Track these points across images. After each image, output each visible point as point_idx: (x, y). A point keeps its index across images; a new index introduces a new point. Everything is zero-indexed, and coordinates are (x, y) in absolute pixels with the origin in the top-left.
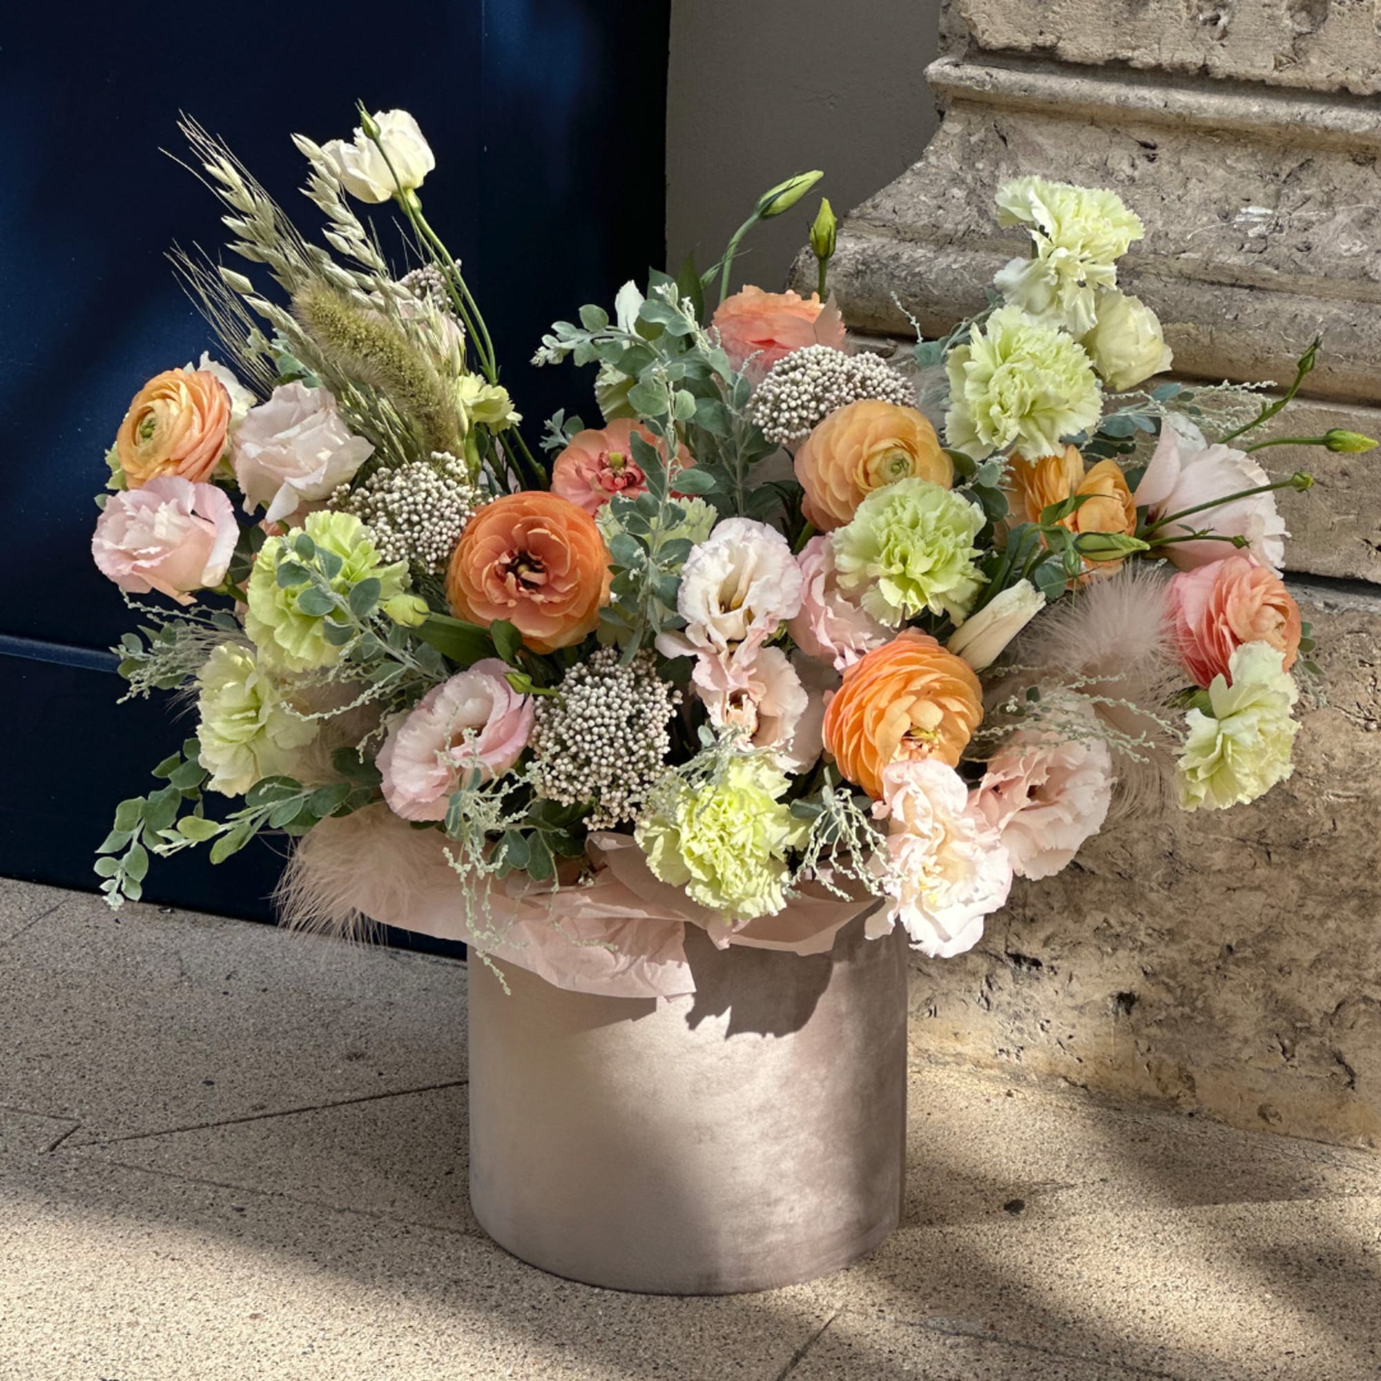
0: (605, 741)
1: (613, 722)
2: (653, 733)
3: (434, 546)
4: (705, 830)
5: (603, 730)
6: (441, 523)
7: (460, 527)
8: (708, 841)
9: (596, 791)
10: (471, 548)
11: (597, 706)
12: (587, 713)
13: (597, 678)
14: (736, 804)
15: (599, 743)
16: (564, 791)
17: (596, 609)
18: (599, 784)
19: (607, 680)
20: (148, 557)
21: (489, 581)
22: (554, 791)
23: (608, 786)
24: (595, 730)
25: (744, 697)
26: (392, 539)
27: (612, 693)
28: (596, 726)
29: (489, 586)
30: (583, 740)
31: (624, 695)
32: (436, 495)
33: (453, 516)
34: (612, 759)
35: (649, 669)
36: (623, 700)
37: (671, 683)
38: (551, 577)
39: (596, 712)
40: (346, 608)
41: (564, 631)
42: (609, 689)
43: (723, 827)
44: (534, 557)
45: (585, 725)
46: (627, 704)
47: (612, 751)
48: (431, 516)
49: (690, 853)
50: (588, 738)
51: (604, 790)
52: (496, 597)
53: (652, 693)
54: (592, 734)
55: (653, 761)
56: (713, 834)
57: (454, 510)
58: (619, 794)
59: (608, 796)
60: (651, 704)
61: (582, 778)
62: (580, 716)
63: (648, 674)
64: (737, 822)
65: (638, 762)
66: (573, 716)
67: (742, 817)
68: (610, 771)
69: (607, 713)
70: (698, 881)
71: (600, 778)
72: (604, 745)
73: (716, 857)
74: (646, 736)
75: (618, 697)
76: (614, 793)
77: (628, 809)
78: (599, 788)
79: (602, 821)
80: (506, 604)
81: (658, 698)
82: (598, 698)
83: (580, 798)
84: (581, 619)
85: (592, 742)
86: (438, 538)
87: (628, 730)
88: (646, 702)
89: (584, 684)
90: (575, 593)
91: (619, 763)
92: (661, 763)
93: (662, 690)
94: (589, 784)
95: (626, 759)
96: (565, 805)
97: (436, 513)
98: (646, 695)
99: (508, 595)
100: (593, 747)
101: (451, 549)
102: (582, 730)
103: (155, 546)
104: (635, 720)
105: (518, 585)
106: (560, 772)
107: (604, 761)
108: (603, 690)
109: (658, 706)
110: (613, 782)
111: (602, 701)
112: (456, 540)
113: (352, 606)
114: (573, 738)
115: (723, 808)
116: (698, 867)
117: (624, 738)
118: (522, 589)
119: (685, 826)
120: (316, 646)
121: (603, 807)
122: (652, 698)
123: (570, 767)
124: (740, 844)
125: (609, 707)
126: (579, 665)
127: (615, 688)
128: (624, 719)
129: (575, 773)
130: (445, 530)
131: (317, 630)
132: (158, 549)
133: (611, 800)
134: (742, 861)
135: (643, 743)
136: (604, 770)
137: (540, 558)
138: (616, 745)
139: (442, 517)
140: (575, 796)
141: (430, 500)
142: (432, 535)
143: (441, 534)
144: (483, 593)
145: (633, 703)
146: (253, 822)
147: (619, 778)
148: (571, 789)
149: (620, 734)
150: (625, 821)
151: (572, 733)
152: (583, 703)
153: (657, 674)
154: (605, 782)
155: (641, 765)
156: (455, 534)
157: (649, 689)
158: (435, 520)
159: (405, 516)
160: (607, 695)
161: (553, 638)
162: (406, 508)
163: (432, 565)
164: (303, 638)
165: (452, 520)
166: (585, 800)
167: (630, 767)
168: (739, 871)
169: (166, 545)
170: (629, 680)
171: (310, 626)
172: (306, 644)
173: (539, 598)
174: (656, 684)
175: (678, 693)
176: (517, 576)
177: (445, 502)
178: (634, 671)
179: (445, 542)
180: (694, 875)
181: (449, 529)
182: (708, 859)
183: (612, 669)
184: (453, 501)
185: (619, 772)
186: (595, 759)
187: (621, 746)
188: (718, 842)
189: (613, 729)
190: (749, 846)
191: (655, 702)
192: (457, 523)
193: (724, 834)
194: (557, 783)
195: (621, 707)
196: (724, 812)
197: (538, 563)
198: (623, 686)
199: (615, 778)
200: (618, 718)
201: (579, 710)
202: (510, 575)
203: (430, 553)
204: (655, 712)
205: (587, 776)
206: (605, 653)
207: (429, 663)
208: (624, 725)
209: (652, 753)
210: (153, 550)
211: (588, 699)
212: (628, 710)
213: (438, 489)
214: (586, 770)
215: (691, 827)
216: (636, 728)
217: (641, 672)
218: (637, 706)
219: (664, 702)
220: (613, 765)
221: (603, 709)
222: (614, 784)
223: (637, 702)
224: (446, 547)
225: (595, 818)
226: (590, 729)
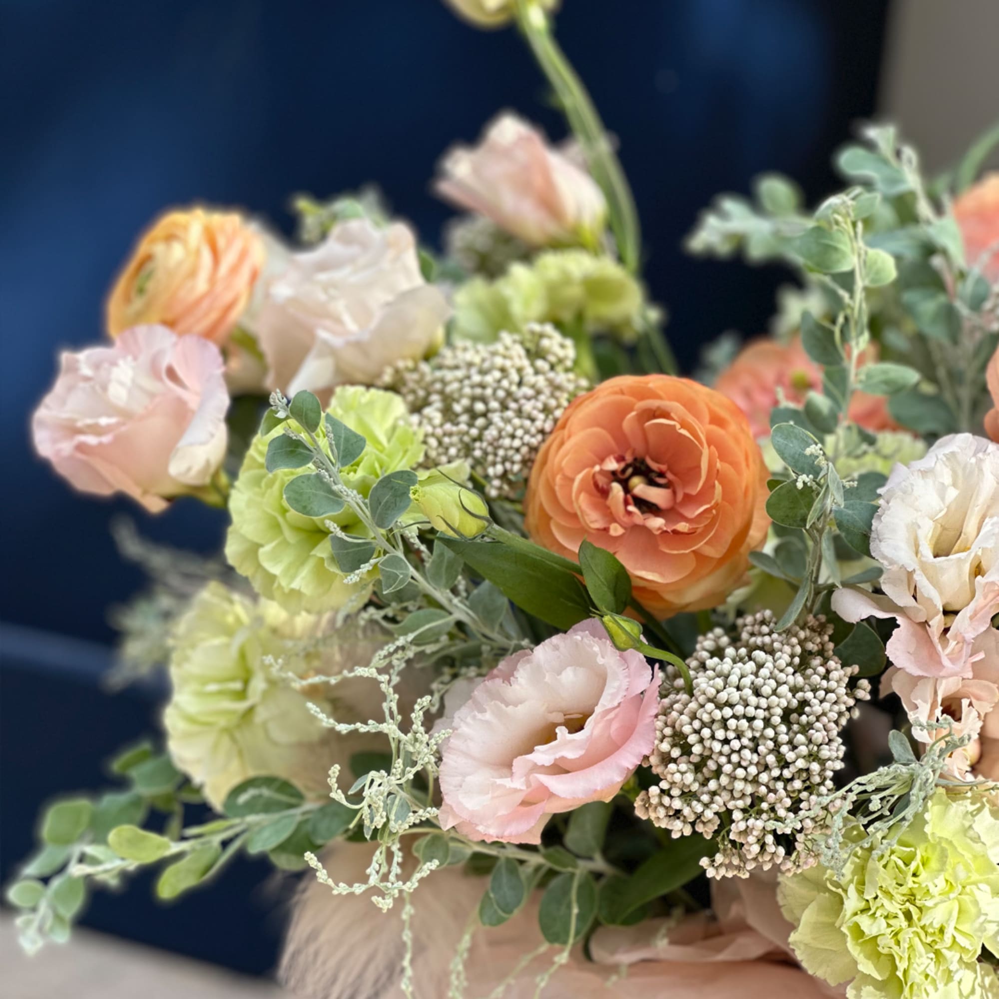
0: (745, 741)
1: (761, 713)
2: (818, 736)
3: (501, 452)
4: (883, 900)
5: (744, 723)
6: (517, 421)
7: (542, 432)
8: (886, 917)
9: (726, 818)
10: (562, 444)
11: (738, 688)
12: (723, 697)
13: (743, 651)
14: (934, 864)
15: (736, 744)
16: (678, 814)
17: (743, 549)
18: (731, 805)
19: (759, 655)
20: (96, 430)
21: (583, 496)
22: (662, 812)
23: (744, 811)
24: (732, 723)
25: (965, 702)
26: (439, 431)
27: (764, 672)
28: (734, 716)
29: (583, 504)
30: (713, 737)
31: (782, 676)
32: (515, 377)
33: (535, 413)
34: (753, 770)
35: (823, 644)
36: (779, 684)
37: (856, 669)
38: (680, 496)
39: (735, 696)
40: (365, 515)
41: (694, 577)
42: (760, 666)
43: (911, 897)
44: (654, 466)
45: (718, 715)
46: (784, 689)
47: (755, 758)
48: (504, 407)
49: (858, 932)
50: (720, 734)
51: (737, 815)
52: (594, 520)
53: (826, 677)
54: (726, 728)
55: (817, 779)
56: (893, 907)
57: (540, 405)
58: (759, 824)
59: (742, 826)
60: (821, 694)
61: (705, 798)
62: (710, 700)
63: (821, 653)
64: (932, 889)
65: (792, 779)
66: (702, 699)
67: (940, 881)
68: (749, 789)
69: (753, 700)
70: (867, 979)
71: (733, 798)
72: (743, 747)
73: (898, 943)
74: (810, 741)
75: (772, 676)
76: (751, 821)
77: (771, 848)
78: (729, 812)
79: (729, 866)
80: (606, 530)
81: (833, 684)
82: (742, 677)
83: (700, 828)
84: (721, 561)
85: (726, 741)
86: (507, 442)
87: (783, 728)
88: (814, 690)
89: (722, 657)
90: (712, 519)
91: (764, 777)
92: (829, 784)
93: (840, 674)
94: (715, 807)
95: (776, 773)
96: (675, 836)
97: (513, 405)
98: (816, 679)
99: (611, 518)
100: (726, 749)
101: (525, 462)
102: (713, 721)
103: (109, 415)
104: (794, 716)
105: (626, 503)
106: (673, 783)
107: (740, 772)
108: (751, 666)
109: (832, 697)
110: (752, 805)
111: (747, 681)
112: (534, 449)
113: (373, 512)
114: (697, 732)
115: (913, 866)
116: (868, 957)
117: (775, 740)
118: (631, 508)
119: (852, 889)
120: (321, 576)
121: (733, 843)
122: (824, 683)
123: (689, 777)
124: (937, 926)
125: (757, 693)
126: (718, 631)
127: (769, 665)
128: (779, 711)
129: (695, 787)
130: (519, 433)
131: (323, 550)
132: (113, 420)
133: (746, 832)
134: (937, 953)
135: (803, 750)
136: (739, 785)
137: (663, 467)
138: (761, 749)
139: (519, 413)
140: (693, 824)
141: (505, 383)
142: (500, 437)
143: (513, 437)
144: (574, 516)
145: (794, 690)
146: (225, 844)
147: (762, 799)
148: (686, 811)
149: (770, 732)
150: (767, 867)
151: (697, 724)
152: (719, 682)
153: (836, 652)
154: (740, 804)
155: (798, 784)
156: (534, 441)
157: (822, 670)
158: (509, 414)
159: (465, 402)
160: (756, 674)
161: (677, 587)
162: (467, 391)
163: (496, 483)
164: (303, 563)
165: (533, 420)
166: (707, 832)
167: (780, 785)
168: (931, 970)
169: (126, 415)
170: (792, 656)
171: (314, 545)
172: (305, 572)
173: (656, 523)
174: (832, 664)
175: (864, 683)
176: (627, 490)
177: (527, 391)
178: (801, 643)
179: (518, 450)
180: (860, 967)
181: (527, 432)
182: (886, 943)
183: (767, 639)
184: (539, 392)
185: (763, 790)
186: (728, 768)
187: (771, 751)
188: (902, 922)
189: (759, 724)
190: (949, 932)
191: (828, 691)
192: (539, 424)
193: (913, 909)
194: (666, 800)
195: (774, 692)
196: (914, 875)
197: (661, 475)
198: (782, 663)
199: (756, 800)
200: (768, 709)
201: (712, 692)
202: (617, 489)
203: (494, 464)
204: (826, 705)
205: (714, 794)
206: (759, 616)
207: (487, 613)
208: (776, 720)
209: (815, 767)
210: (104, 421)
211: (727, 677)
212: (786, 698)
213: (520, 370)
214: (712, 785)
215: (861, 892)
216: (795, 727)
217: (810, 646)
218: (800, 695)
219: (842, 691)
220: (755, 781)
221: (748, 692)
222: (754, 807)
223: (801, 689)
224: (518, 458)
225: (719, 858)
226: (724, 721)
